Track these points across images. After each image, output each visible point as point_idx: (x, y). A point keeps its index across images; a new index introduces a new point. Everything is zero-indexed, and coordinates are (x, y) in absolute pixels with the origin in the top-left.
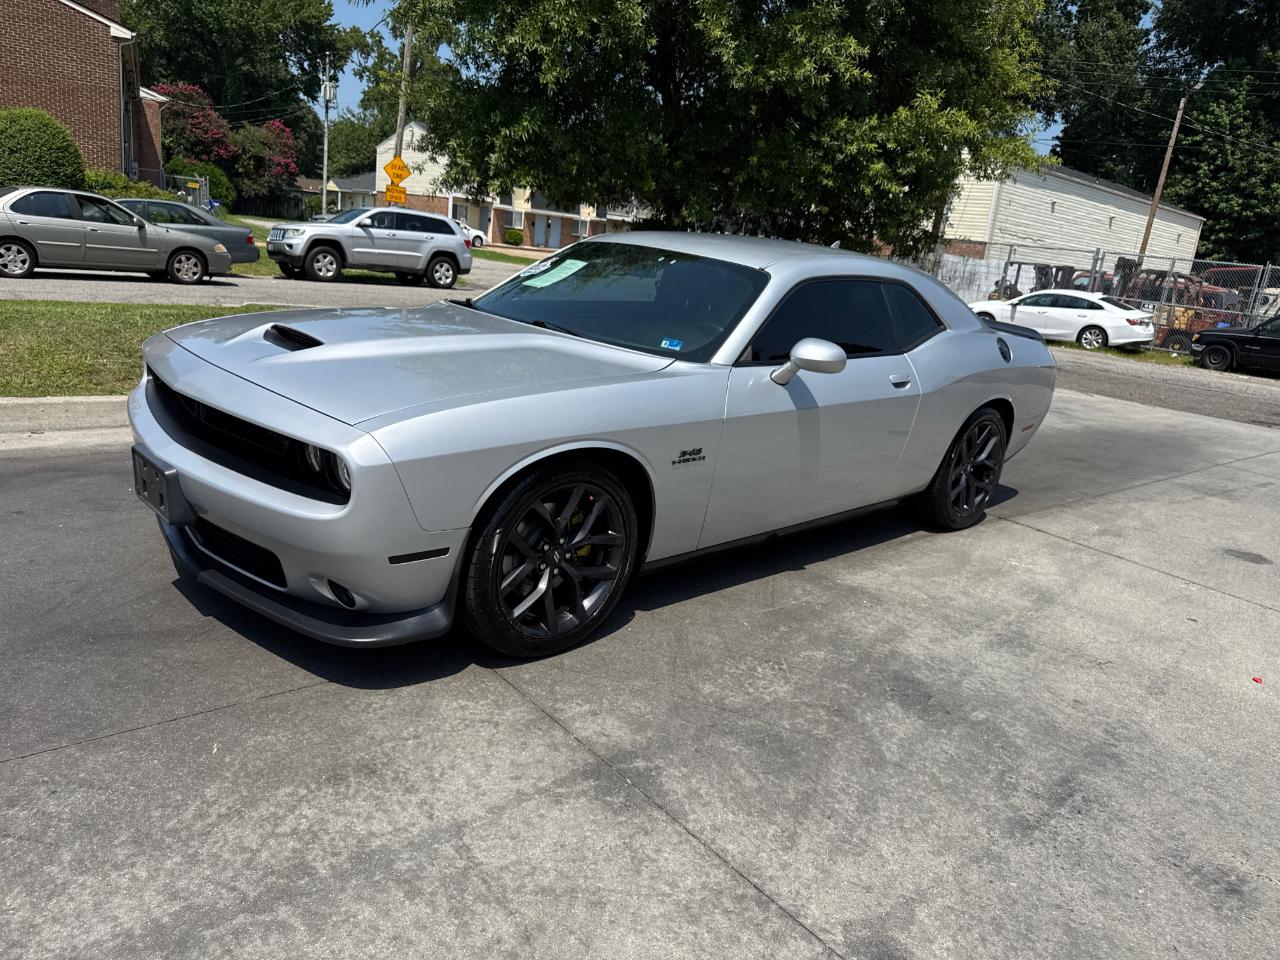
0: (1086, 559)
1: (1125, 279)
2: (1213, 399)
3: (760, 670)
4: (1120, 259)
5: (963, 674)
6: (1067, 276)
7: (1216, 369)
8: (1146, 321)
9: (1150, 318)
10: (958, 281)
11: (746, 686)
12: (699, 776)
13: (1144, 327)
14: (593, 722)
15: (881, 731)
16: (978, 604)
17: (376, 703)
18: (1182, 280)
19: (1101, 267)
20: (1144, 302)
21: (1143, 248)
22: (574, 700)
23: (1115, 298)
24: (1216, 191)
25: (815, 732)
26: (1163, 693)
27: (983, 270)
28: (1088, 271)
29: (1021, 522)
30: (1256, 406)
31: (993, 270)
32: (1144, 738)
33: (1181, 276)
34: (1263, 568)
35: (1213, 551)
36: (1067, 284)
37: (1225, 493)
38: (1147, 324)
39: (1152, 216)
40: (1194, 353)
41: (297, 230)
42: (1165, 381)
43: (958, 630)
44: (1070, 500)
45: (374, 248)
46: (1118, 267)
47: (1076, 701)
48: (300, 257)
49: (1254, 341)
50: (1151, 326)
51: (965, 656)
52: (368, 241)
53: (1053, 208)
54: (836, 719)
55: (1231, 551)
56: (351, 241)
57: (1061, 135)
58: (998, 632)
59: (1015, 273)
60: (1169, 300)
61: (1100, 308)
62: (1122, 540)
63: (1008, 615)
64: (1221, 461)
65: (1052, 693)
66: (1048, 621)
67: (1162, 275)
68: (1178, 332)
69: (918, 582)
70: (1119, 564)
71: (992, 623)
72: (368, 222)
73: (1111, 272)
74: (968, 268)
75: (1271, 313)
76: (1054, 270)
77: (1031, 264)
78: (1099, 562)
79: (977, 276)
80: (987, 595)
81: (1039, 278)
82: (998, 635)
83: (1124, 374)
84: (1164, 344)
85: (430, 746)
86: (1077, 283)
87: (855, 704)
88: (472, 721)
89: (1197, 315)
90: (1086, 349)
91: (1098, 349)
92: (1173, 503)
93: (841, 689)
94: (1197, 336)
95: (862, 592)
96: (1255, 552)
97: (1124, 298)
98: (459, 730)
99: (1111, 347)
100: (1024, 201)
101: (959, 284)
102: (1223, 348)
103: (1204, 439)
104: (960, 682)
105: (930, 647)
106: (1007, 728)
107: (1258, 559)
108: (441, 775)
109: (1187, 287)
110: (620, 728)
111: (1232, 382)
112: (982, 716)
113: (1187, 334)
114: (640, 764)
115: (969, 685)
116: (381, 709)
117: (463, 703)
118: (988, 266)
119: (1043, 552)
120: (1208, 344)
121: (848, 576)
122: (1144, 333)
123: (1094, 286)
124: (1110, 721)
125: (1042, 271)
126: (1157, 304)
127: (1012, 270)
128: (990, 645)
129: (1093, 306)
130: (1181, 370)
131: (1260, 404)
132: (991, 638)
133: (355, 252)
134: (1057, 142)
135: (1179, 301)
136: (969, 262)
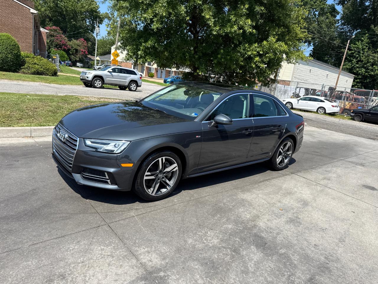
0: (319, 188)
1: (331, 93)
2: (357, 131)
3: (209, 233)
4: (330, 87)
5: (278, 234)
6: (314, 92)
7: (358, 121)
8: (337, 106)
9: (339, 105)
10: (281, 92)
11: (204, 239)
12: (182, 279)
13: (336, 108)
14: (148, 256)
15: (248, 258)
16: (283, 206)
17: (71, 248)
18: (348, 94)
19: (324, 89)
20: (337, 100)
21: (337, 84)
22: (142, 247)
23: (328, 99)
24: (358, 67)
25: (226, 259)
26: (344, 241)
27: (289, 89)
28: (320, 90)
29: (298, 175)
30: (370, 133)
31: (292, 89)
32: (338, 260)
34: (375, 192)
35: (359, 186)
36: (314, 94)
37: (362, 165)
38: (338, 107)
39: (339, 74)
40: (351, 116)
41: (90, 73)
42: (343, 124)
43: (277, 216)
44: (314, 167)
45: (113, 79)
46: (329, 89)
47: (315, 245)
48: (90, 81)
49: (369, 113)
50: (339, 107)
51: (279, 227)
52: (111, 76)
53: (310, 71)
54: (233, 253)
55: (364, 185)
56: (106, 76)
57: (312, 50)
58: (290, 217)
59: (299, 90)
60: (344, 100)
61: (324, 102)
62: (330, 181)
63: (293, 210)
64: (361, 153)
65: (307, 242)
66: (306, 212)
67: (342, 92)
68: (347, 109)
69: (264, 197)
70: (330, 190)
71: (288, 213)
72: (111, 71)
73: (327, 91)
75: (374, 105)
76: (310, 90)
77: (304, 88)
78: (323, 189)
79: (287, 91)
80: (287, 202)
81: (306, 92)
82: (290, 218)
83: (330, 122)
84: (342, 113)
85: (87, 266)
86: (317, 94)
87: (241, 247)
88: (104, 255)
89: (352, 104)
90: (320, 114)
91: (323, 114)
92: (346, 168)
93: (236, 241)
94: (352, 111)
95: (246, 201)
96: (372, 186)
97: (331, 99)
98: (99, 259)
99: (327, 113)
100: (302, 69)
101: (282, 93)
102: (360, 115)
103: (355, 145)
104: (276, 237)
105: (267, 223)
106: (292, 257)
107: (373, 189)
108: (89, 279)
109: (349, 96)
110: (157, 258)
111: (363, 125)
112: (283, 251)
113: (349, 110)
114: (162, 274)
115: (280, 238)
116: (73, 250)
117: (102, 247)
118: (291, 88)
119: (305, 186)
120: (355, 113)
121: (242, 195)
122: (336, 110)
123: (322, 95)
124: (326, 253)
125: (307, 90)
126: (340, 101)
127: (298, 90)
128: (287, 222)
129: (322, 101)
130: (347, 121)
131: (371, 132)
132: (287, 219)
133: (107, 80)
134: (312, 52)
135: (347, 100)
136: (285, 87)
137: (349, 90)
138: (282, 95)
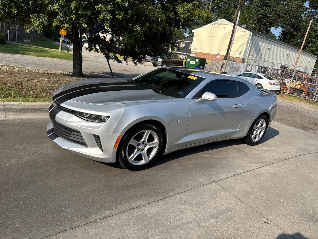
1: (283, 71)
4: (281, 65)
6: (265, 70)
19: (274, 67)
20: (286, 79)
21: (296, 64)
27: (242, 66)
33: (299, 72)
39: (300, 54)
46: (281, 68)
57: (281, 32)
59: (251, 68)
68: (297, 89)
73: (279, 68)
74: (237, 66)
79: (240, 68)
84: (292, 93)
89: (304, 84)
109: (302, 76)
125: (259, 68)
126: (290, 80)
134: (280, 34)
135: (298, 80)
136: (238, 64)
137: (310, 72)
138: (234, 72)
